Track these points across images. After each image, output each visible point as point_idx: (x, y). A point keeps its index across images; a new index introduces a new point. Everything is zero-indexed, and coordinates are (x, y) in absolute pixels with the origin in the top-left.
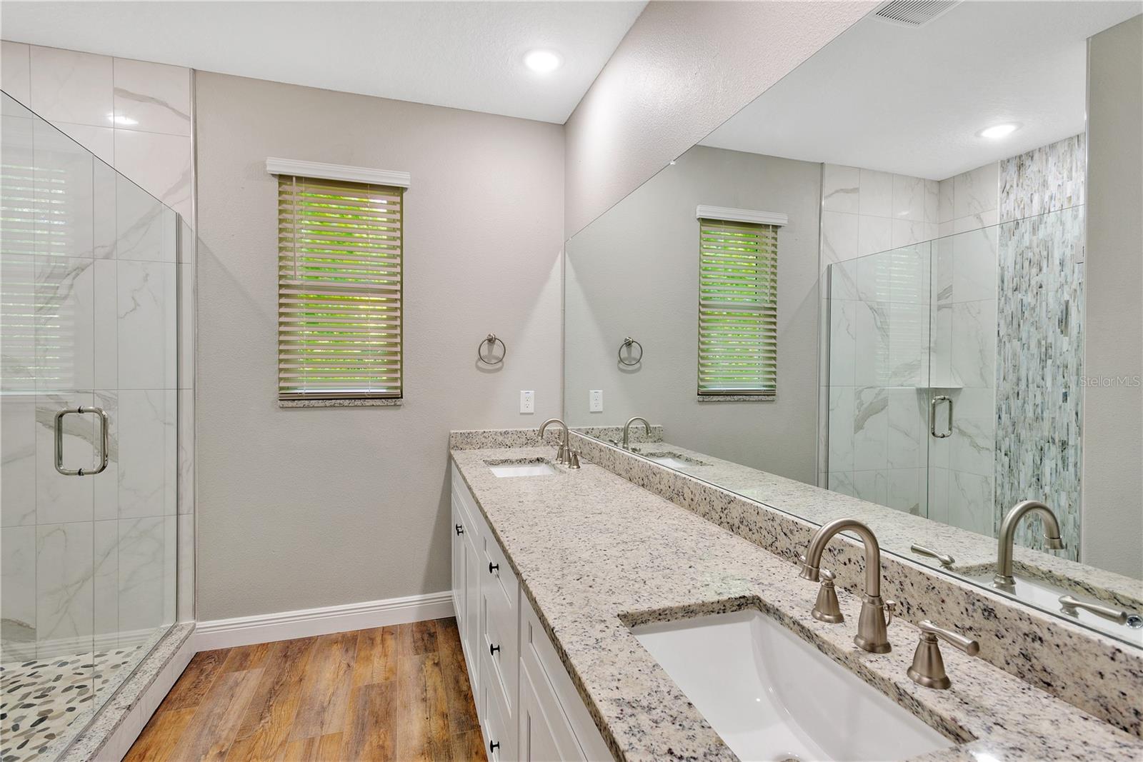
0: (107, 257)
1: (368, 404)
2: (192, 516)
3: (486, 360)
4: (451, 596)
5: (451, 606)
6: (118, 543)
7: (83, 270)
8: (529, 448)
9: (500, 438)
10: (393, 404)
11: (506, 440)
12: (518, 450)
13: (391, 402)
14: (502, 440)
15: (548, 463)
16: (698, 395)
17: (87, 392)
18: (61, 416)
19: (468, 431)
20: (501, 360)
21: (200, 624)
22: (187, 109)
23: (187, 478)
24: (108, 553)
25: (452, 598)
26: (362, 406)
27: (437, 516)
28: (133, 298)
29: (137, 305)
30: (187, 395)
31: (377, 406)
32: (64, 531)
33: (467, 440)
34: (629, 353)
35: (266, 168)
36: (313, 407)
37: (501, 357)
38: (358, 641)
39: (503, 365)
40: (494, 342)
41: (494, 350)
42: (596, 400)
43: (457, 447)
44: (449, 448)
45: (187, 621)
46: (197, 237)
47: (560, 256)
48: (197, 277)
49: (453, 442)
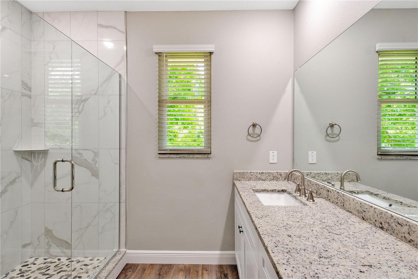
0: (95, 94)
1: (195, 157)
2: (125, 204)
3: (252, 135)
4: (235, 254)
5: (234, 259)
6: (99, 213)
7: (87, 100)
8: (275, 182)
9: (259, 176)
10: (207, 157)
11: (262, 177)
12: (269, 182)
13: (206, 156)
14: (261, 177)
15: (289, 193)
16: (378, 155)
17: (88, 150)
18: (56, 163)
19: (243, 171)
20: (259, 136)
21: (128, 251)
22: (123, 29)
23: (123, 187)
24: (95, 217)
25: (235, 255)
26: (193, 158)
27: (228, 213)
28: (104, 111)
29: (106, 113)
30: (123, 151)
31: (199, 158)
32: (80, 206)
33: (242, 176)
34: (332, 131)
35: (153, 50)
36: (172, 158)
37: (259, 134)
38: (191, 271)
39: (260, 138)
40: (255, 126)
41: (256, 130)
42: (312, 157)
43: (237, 179)
44: (233, 179)
45: (123, 250)
46: (127, 84)
47: (291, 80)
48: (127, 101)
49: (235, 177)
